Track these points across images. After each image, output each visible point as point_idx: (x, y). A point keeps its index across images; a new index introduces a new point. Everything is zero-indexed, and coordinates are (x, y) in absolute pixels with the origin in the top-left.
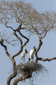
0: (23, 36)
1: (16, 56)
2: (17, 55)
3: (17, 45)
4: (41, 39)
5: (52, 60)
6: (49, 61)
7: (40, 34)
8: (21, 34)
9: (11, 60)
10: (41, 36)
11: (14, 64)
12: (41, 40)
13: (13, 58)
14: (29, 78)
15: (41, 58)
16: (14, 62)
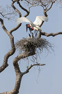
0: (23, 8)
1: (14, 31)
2: (16, 29)
3: (12, 18)
4: (46, 11)
5: (57, 35)
6: (54, 36)
7: (45, 6)
8: (21, 6)
9: (9, 35)
10: (45, 8)
11: (12, 39)
12: (46, 13)
13: (11, 33)
14: (32, 55)
15: (45, 33)
16: (12, 37)
